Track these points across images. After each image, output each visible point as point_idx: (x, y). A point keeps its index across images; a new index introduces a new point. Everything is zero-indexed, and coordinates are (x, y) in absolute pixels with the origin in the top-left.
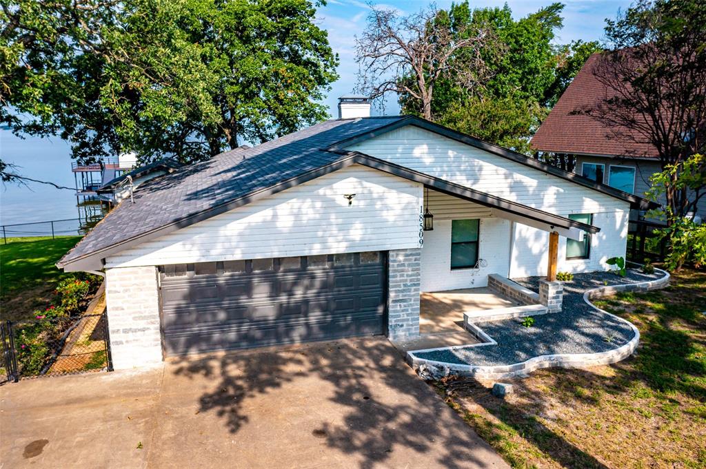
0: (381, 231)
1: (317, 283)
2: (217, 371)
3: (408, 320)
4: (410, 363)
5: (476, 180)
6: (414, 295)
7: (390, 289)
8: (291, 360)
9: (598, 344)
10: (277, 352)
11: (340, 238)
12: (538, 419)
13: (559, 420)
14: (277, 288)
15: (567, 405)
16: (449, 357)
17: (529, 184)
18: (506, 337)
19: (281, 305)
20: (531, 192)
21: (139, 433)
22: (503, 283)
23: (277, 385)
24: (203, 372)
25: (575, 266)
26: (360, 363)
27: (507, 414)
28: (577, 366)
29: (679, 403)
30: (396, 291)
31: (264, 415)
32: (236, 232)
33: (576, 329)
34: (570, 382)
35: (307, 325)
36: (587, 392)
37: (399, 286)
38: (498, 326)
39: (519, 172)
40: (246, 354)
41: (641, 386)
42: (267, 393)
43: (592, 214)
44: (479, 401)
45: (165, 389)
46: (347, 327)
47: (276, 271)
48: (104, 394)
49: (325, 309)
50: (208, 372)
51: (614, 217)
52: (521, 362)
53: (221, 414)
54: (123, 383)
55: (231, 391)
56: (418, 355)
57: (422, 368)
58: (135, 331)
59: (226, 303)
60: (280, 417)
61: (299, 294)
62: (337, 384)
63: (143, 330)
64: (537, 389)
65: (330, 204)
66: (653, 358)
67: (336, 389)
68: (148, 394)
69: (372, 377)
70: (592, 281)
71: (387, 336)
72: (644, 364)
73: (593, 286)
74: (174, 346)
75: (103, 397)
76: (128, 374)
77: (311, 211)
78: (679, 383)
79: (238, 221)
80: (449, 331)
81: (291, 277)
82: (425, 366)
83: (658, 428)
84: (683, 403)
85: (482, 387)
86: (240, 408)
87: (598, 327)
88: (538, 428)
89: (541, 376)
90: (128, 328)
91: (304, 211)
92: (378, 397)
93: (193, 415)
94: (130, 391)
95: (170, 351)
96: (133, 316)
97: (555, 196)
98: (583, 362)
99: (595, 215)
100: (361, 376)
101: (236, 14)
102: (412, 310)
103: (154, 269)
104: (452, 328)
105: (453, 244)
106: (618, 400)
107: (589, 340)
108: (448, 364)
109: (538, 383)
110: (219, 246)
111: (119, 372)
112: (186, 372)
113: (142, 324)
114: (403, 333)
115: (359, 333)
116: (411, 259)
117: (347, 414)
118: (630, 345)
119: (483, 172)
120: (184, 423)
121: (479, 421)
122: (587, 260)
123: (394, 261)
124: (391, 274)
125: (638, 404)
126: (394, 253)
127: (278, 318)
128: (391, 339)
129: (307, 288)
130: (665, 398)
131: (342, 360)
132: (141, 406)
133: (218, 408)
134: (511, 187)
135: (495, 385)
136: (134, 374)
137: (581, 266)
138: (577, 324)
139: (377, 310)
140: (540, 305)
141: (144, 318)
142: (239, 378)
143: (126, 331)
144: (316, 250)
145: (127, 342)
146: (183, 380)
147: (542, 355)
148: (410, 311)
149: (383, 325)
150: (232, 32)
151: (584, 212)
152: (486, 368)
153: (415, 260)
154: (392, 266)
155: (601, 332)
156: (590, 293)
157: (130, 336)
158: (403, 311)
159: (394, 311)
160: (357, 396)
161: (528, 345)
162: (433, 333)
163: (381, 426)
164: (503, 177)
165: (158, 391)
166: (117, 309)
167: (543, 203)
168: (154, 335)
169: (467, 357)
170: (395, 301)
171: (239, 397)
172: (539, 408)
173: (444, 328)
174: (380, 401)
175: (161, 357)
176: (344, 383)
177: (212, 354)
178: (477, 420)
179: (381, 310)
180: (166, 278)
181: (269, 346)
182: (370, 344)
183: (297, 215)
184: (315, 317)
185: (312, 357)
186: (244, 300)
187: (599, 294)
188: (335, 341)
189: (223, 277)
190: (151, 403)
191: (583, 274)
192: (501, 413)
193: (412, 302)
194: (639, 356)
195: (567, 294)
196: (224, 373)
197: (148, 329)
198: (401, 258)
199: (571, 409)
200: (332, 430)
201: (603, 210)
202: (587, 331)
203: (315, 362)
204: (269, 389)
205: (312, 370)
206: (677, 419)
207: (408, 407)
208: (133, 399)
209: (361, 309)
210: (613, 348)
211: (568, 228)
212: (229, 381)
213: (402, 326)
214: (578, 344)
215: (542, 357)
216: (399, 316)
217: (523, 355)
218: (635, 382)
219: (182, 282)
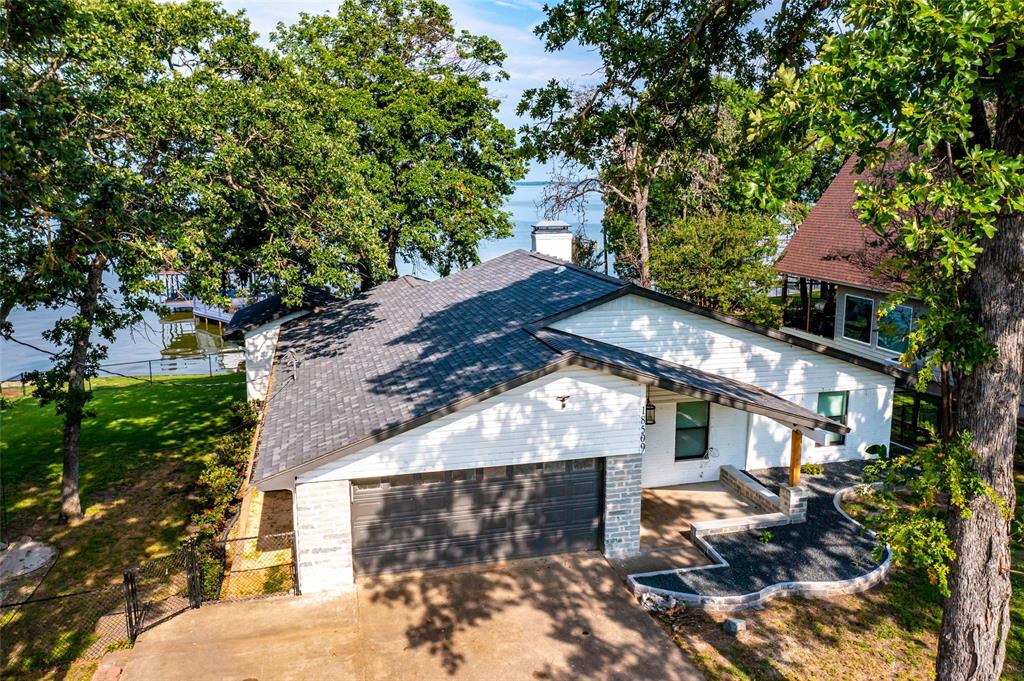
0: (597, 435)
1: (525, 494)
2: (418, 598)
3: (627, 534)
4: (631, 589)
5: (705, 355)
6: (634, 506)
7: (607, 500)
8: (498, 584)
9: (846, 569)
10: (479, 573)
11: (553, 444)
12: (772, 662)
13: (795, 665)
14: (480, 501)
15: (803, 646)
16: (675, 583)
17: (770, 358)
18: (741, 557)
19: (484, 520)
20: (773, 367)
21: (350, 673)
22: (738, 479)
23: (486, 616)
24: (402, 598)
25: (827, 454)
26: (575, 588)
27: (738, 656)
28: (819, 596)
29: (924, 645)
30: (613, 502)
31: (478, 652)
32: (438, 441)
33: (821, 547)
34: (810, 617)
35: (514, 542)
36: (827, 630)
37: (617, 496)
38: (732, 541)
39: (758, 344)
40: (446, 574)
41: (889, 622)
42: (477, 625)
43: (848, 392)
44: (708, 639)
45: (364, 619)
46: (559, 541)
47: (480, 480)
48: (298, 624)
49: (533, 523)
50: (408, 600)
51: (875, 394)
52: (755, 591)
53: (433, 651)
54: (315, 610)
55: (438, 624)
56: (640, 580)
57: (645, 597)
58: (326, 551)
59: (424, 519)
60: (495, 655)
61: (504, 506)
62: (553, 615)
63: (334, 550)
64: (771, 625)
65: (541, 408)
66: (906, 586)
67: (552, 621)
68: (346, 624)
69: (590, 607)
70: (847, 475)
71: (603, 552)
72: (895, 594)
73: (846, 482)
74: (366, 566)
75: (298, 628)
76: (318, 599)
77: (520, 416)
78: (929, 620)
79: (439, 429)
80: (674, 546)
81: (495, 488)
82: (648, 595)
83: (897, 676)
84: (929, 645)
85: (712, 621)
86: (452, 643)
87: (846, 545)
88: (771, 674)
89: (777, 608)
90: (317, 547)
91: (512, 416)
92: (600, 633)
93: (401, 652)
94: (325, 620)
95: (361, 572)
96: (324, 534)
97: (803, 372)
98: (825, 591)
99: (852, 393)
100: (578, 606)
101: (401, 114)
102: (632, 522)
103: (348, 483)
104: (678, 541)
105: (677, 429)
106: (860, 640)
107: (835, 563)
108: (674, 593)
109: (773, 617)
110: (419, 456)
111: (308, 596)
112: (382, 599)
113: (333, 543)
114: (621, 549)
115: (570, 549)
116: (631, 466)
117: (568, 653)
118: (880, 570)
119: (715, 346)
120: (394, 661)
121: (710, 664)
122: (842, 447)
123: (613, 468)
124: (608, 483)
125: (880, 645)
126: (612, 460)
127: (481, 533)
128: (607, 556)
129: (514, 500)
130: (911, 639)
131: (554, 584)
132: (342, 640)
133: (428, 645)
134: (748, 362)
135: (726, 621)
136: (325, 599)
137: (833, 454)
138: (822, 540)
139: (592, 522)
140: (781, 514)
141: (335, 536)
142: (444, 606)
143: (315, 551)
144: (526, 459)
145: (317, 563)
146: (381, 608)
147: (780, 582)
148: (629, 524)
149: (598, 540)
150: (396, 137)
151: (837, 389)
152: (717, 599)
153: (636, 467)
154: (610, 474)
155: (850, 551)
156: (842, 494)
157: (320, 557)
158: (621, 524)
159: (611, 525)
160: (577, 632)
161: (764, 569)
162: (655, 548)
163: (606, 668)
164: (738, 350)
165: (356, 621)
166: (306, 527)
167: (787, 379)
168: (345, 556)
169: (696, 583)
170: (612, 513)
171: (448, 632)
172: (775, 647)
173: (668, 541)
174: (601, 637)
175: (352, 579)
176: (562, 615)
177: (409, 575)
178: (707, 662)
179: (596, 523)
180: (359, 491)
181: (470, 564)
182: (586, 563)
183: (505, 422)
184: (522, 531)
185: (521, 580)
186: (443, 515)
187: (853, 495)
188: (544, 558)
189: (421, 490)
190: (352, 635)
191: (836, 464)
192: (731, 654)
193: (632, 514)
194: (891, 583)
195: (815, 495)
196: (426, 600)
197: (340, 548)
198: (620, 465)
199: (807, 651)
200: (554, 672)
201: (861, 386)
202: (833, 549)
203: (526, 587)
204: (479, 621)
205: (523, 598)
206: (919, 665)
207: (633, 645)
208: (331, 631)
209: (574, 522)
210: (861, 574)
211: (812, 429)
212: (433, 611)
213: (620, 541)
214: (823, 568)
215: (780, 585)
216: (617, 530)
217: (758, 582)
218: (881, 618)
219: (376, 495)
